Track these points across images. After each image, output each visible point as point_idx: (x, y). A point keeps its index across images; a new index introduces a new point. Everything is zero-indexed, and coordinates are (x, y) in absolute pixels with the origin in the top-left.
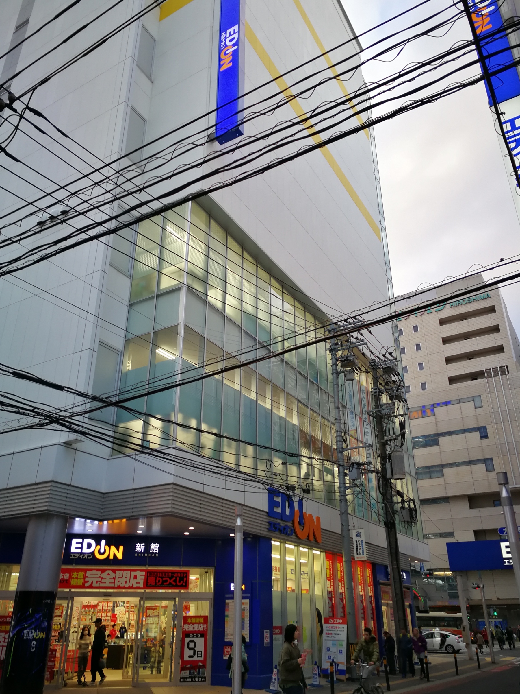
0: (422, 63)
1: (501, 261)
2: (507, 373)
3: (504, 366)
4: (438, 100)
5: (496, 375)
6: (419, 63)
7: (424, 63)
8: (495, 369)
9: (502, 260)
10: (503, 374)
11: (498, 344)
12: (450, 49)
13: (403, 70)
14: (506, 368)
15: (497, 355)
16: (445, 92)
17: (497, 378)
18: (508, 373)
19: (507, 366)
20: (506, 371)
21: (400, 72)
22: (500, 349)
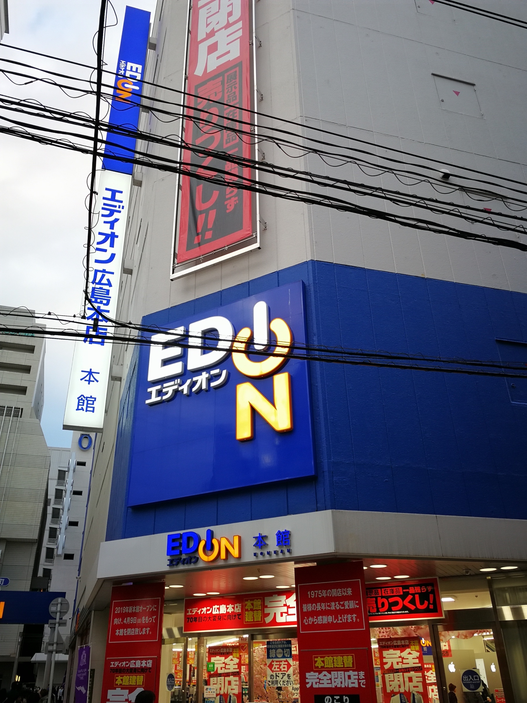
0: (44, 106)
1: (48, 314)
2: (19, 415)
3: (20, 409)
4: (48, 145)
5: (8, 415)
6: (42, 105)
7: (47, 108)
8: (10, 408)
9: (50, 314)
10: (16, 415)
11: (23, 384)
12: (74, 113)
13: (24, 101)
14: (20, 411)
15: (17, 395)
16: (56, 142)
17: (8, 418)
18: (21, 417)
19: (22, 409)
20: (20, 414)
21: (21, 101)
22: (22, 390)
